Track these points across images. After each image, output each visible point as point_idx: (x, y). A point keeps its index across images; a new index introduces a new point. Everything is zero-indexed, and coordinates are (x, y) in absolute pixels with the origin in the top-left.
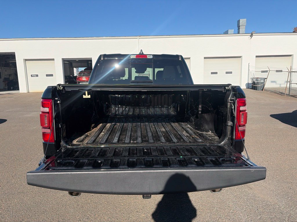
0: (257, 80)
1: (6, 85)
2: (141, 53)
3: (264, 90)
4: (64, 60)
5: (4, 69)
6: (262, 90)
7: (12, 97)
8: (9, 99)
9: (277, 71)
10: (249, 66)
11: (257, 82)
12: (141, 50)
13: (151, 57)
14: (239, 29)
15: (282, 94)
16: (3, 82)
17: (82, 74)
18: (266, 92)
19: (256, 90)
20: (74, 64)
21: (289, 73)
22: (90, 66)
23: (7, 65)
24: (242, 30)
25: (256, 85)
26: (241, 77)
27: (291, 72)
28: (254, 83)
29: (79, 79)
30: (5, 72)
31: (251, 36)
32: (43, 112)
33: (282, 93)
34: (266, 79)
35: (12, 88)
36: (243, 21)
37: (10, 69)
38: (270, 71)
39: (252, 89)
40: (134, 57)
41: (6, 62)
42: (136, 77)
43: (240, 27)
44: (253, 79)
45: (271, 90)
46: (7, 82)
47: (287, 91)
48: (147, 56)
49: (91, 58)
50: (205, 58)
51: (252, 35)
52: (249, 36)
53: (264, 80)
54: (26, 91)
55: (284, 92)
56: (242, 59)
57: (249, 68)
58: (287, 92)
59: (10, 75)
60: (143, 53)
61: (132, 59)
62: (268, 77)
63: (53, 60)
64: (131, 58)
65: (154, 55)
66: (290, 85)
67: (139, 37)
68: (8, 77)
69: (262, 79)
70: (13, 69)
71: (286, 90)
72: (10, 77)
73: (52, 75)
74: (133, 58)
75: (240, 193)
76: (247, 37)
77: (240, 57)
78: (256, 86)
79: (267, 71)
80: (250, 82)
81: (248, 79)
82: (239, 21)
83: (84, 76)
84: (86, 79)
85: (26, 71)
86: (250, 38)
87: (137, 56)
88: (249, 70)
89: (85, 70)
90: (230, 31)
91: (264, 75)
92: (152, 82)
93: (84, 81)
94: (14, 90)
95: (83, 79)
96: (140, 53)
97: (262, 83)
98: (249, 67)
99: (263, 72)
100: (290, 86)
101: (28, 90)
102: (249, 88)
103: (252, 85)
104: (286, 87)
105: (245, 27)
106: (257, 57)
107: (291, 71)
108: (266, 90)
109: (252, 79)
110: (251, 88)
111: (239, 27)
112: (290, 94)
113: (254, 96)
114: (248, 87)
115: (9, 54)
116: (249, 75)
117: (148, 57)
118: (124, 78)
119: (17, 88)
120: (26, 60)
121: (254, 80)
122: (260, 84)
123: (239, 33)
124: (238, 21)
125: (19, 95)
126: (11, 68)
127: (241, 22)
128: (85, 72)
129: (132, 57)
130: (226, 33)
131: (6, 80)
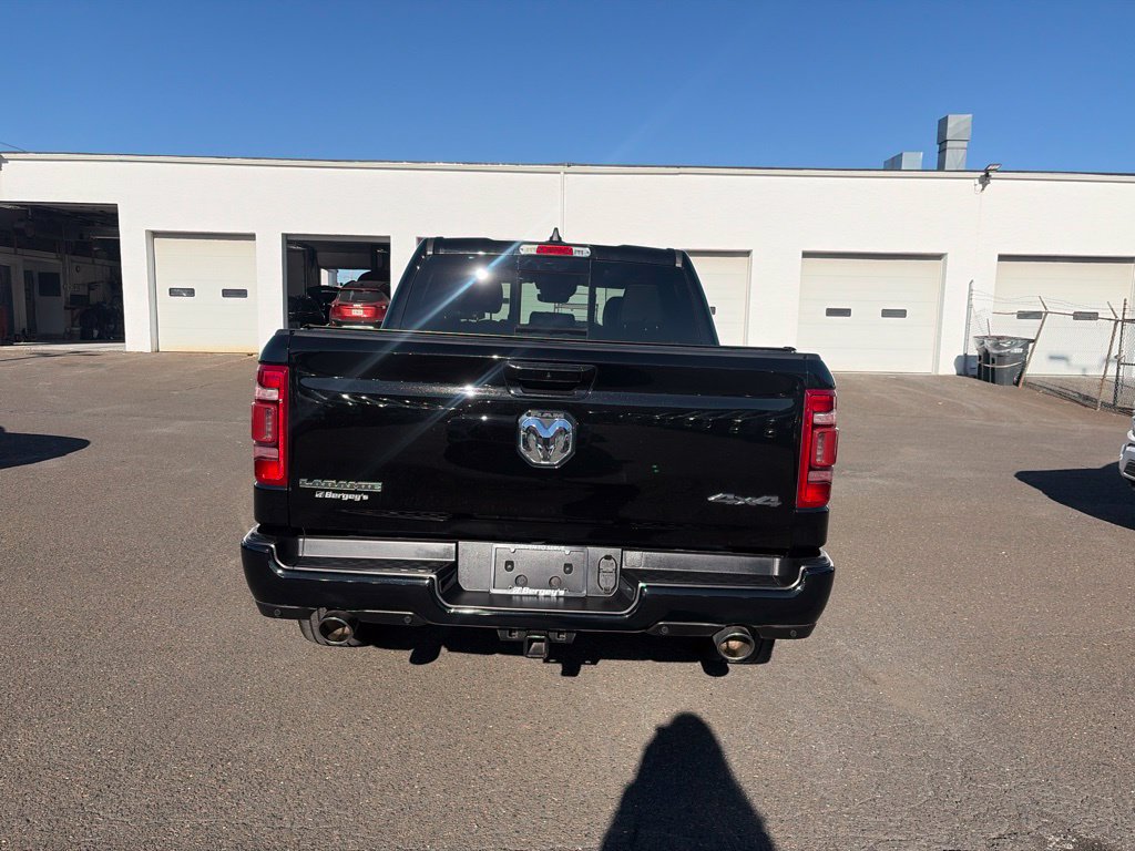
0: (997, 346)
1: (77, 322)
2: (555, 239)
3: (1024, 384)
4: (289, 240)
5: (73, 261)
6: (1017, 384)
7: (100, 366)
8: (90, 371)
9: (1078, 316)
10: (971, 290)
11: (995, 351)
12: (556, 229)
13: (586, 253)
14: (942, 151)
15: (1087, 403)
16: (66, 308)
17: (352, 293)
18: (1029, 390)
19: (993, 382)
20: (322, 256)
21: (1116, 324)
22: (380, 265)
23: (83, 249)
24: (954, 155)
25: (993, 362)
26: (940, 332)
27: (1124, 321)
28: (985, 356)
29: (339, 312)
30: (76, 275)
31: (985, 180)
32: (260, 401)
33: (1087, 398)
34: (1031, 345)
35: (96, 332)
36: (959, 124)
37: (93, 263)
38: (1047, 313)
39: (979, 378)
40: (532, 250)
41: (81, 237)
42: (534, 315)
43: (949, 144)
44: (983, 343)
45: (1050, 387)
46: (78, 310)
47: (1104, 391)
48: (574, 249)
49: (389, 237)
50: (806, 255)
51: (987, 175)
52: (977, 181)
53: (1025, 347)
54: (147, 348)
55: (1093, 394)
56: (945, 264)
57: (970, 299)
58: (1107, 396)
59: (91, 286)
60: (560, 238)
61: (523, 256)
62: (1038, 335)
63: (252, 237)
64: (522, 253)
65: (594, 248)
66: (1118, 368)
67: (566, 169)
68: (83, 291)
69: (1016, 344)
70: (103, 265)
71: (1101, 386)
72: (92, 292)
73: (242, 293)
74: (529, 253)
75: (835, 691)
76: (970, 184)
77: (939, 257)
78: (993, 369)
79: (1041, 313)
80: (974, 352)
81: (967, 340)
82: (943, 123)
83: (356, 302)
84: (365, 313)
85: (152, 274)
86: (980, 186)
87: (542, 247)
88: (970, 306)
89: (362, 278)
90: (908, 160)
91: (1027, 329)
92: (585, 333)
93: (357, 320)
94: (101, 339)
95: (355, 313)
96: (551, 238)
97: (1016, 357)
98: (970, 295)
99: (1023, 315)
100: (1121, 374)
101: (155, 342)
102: (966, 375)
103: (980, 365)
104: (1104, 376)
105: (965, 144)
106: (1002, 258)
107: (1126, 317)
108: (1030, 385)
109: (981, 340)
110: (976, 373)
111: (942, 142)
112: (1118, 405)
113: (980, 405)
114: (965, 369)
115: (94, 208)
116: (968, 324)
117: (577, 253)
118: (497, 317)
119: (118, 335)
120: (155, 234)
121: (988, 344)
122: (1007, 360)
123: (941, 167)
124: (939, 121)
125: (125, 361)
126: (97, 261)
127: (950, 125)
128: (362, 286)
129: (526, 250)
130: (894, 164)
131: (75, 300)
